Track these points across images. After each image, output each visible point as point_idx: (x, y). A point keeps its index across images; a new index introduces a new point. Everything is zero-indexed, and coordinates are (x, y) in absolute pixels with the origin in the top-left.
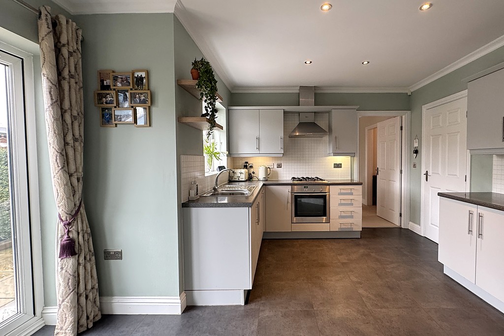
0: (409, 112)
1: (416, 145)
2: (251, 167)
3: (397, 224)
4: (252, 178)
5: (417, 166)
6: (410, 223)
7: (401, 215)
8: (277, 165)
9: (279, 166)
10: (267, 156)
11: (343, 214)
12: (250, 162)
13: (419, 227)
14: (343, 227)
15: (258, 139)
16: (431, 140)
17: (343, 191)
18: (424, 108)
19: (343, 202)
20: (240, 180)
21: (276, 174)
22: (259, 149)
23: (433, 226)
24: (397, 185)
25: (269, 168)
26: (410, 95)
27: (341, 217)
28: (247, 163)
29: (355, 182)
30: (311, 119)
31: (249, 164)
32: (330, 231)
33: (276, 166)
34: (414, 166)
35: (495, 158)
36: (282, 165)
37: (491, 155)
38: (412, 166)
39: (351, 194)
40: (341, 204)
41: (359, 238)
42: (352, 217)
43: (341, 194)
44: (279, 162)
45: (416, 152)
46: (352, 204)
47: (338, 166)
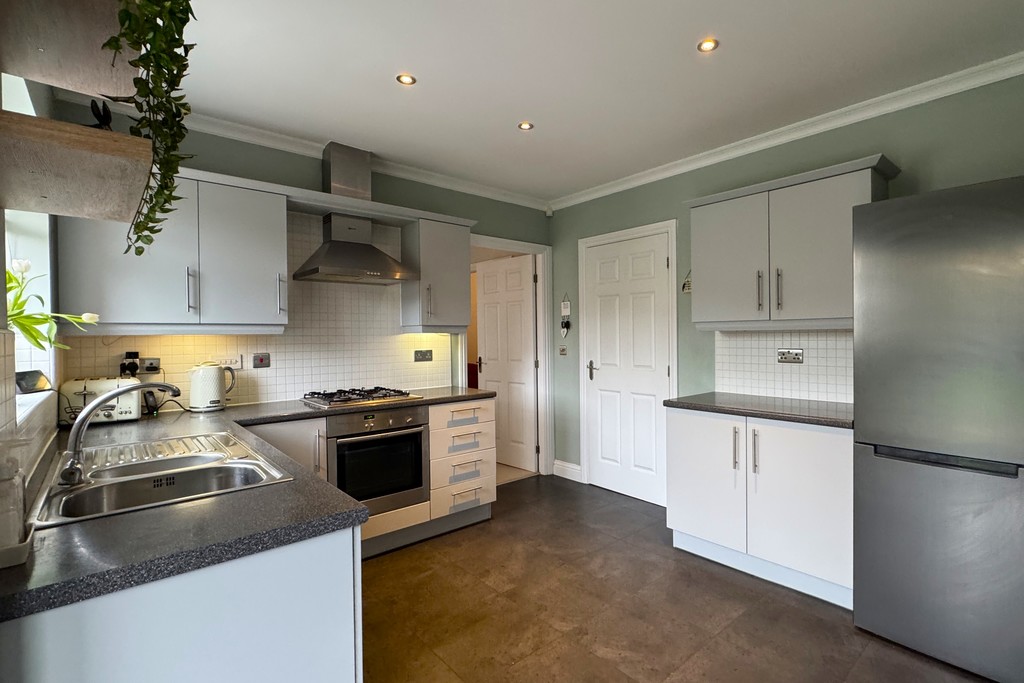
0: (549, 248)
1: (566, 312)
2: (154, 369)
3: (531, 468)
4: (156, 408)
5: (569, 352)
6: (557, 462)
7: (538, 450)
8: (255, 359)
9: (262, 362)
10: (216, 334)
11: (459, 471)
12: (148, 353)
13: (578, 468)
14: (460, 501)
15: (194, 276)
16: (598, 303)
17: (457, 417)
18: (583, 244)
19: (458, 442)
20: (116, 416)
21: (252, 386)
22: (196, 307)
23: (607, 461)
24: (528, 390)
25: (229, 369)
26: (549, 217)
27: (455, 479)
28: (135, 355)
29: (460, 394)
30: (361, 234)
31: (142, 360)
32: (431, 521)
33: (249, 364)
34: (563, 352)
35: (718, 336)
36: (272, 358)
37: (712, 333)
38: (558, 352)
39: (474, 420)
40: (454, 449)
41: (488, 520)
42: (476, 474)
43: (453, 424)
44: (261, 351)
45: (567, 325)
46: (476, 444)
47: (423, 356)
